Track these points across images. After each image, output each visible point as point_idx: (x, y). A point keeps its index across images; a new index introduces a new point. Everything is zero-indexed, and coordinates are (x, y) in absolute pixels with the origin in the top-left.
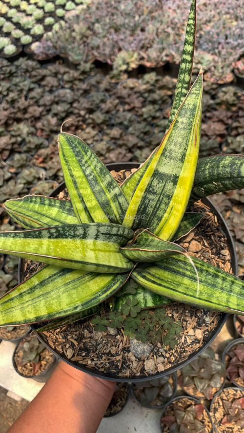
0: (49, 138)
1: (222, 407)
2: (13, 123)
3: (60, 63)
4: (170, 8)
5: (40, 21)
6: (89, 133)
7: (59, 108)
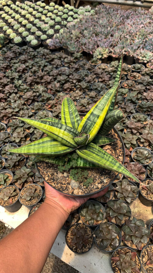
0: (54, 94)
1: (147, 255)
2: (34, 84)
3: (62, 52)
4: (128, 24)
5: (52, 27)
6: (77, 93)
7: (61, 78)
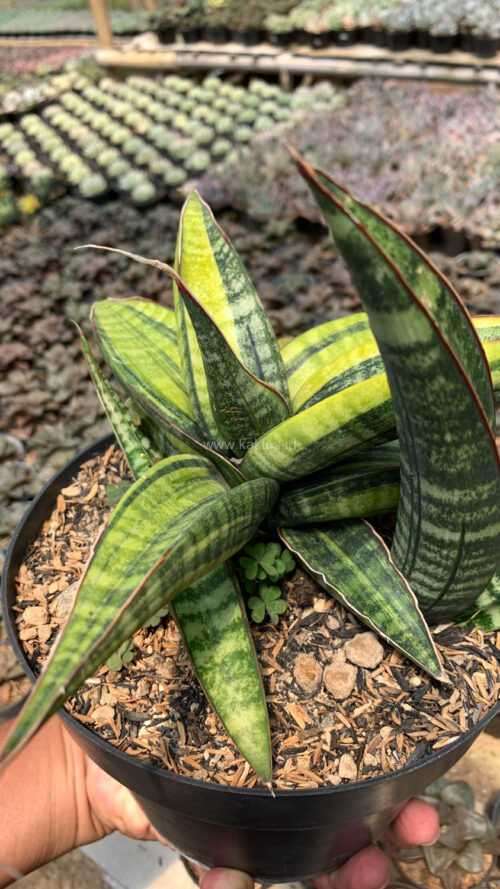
3: (230, 219)
4: (451, 131)
5: (205, 146)
